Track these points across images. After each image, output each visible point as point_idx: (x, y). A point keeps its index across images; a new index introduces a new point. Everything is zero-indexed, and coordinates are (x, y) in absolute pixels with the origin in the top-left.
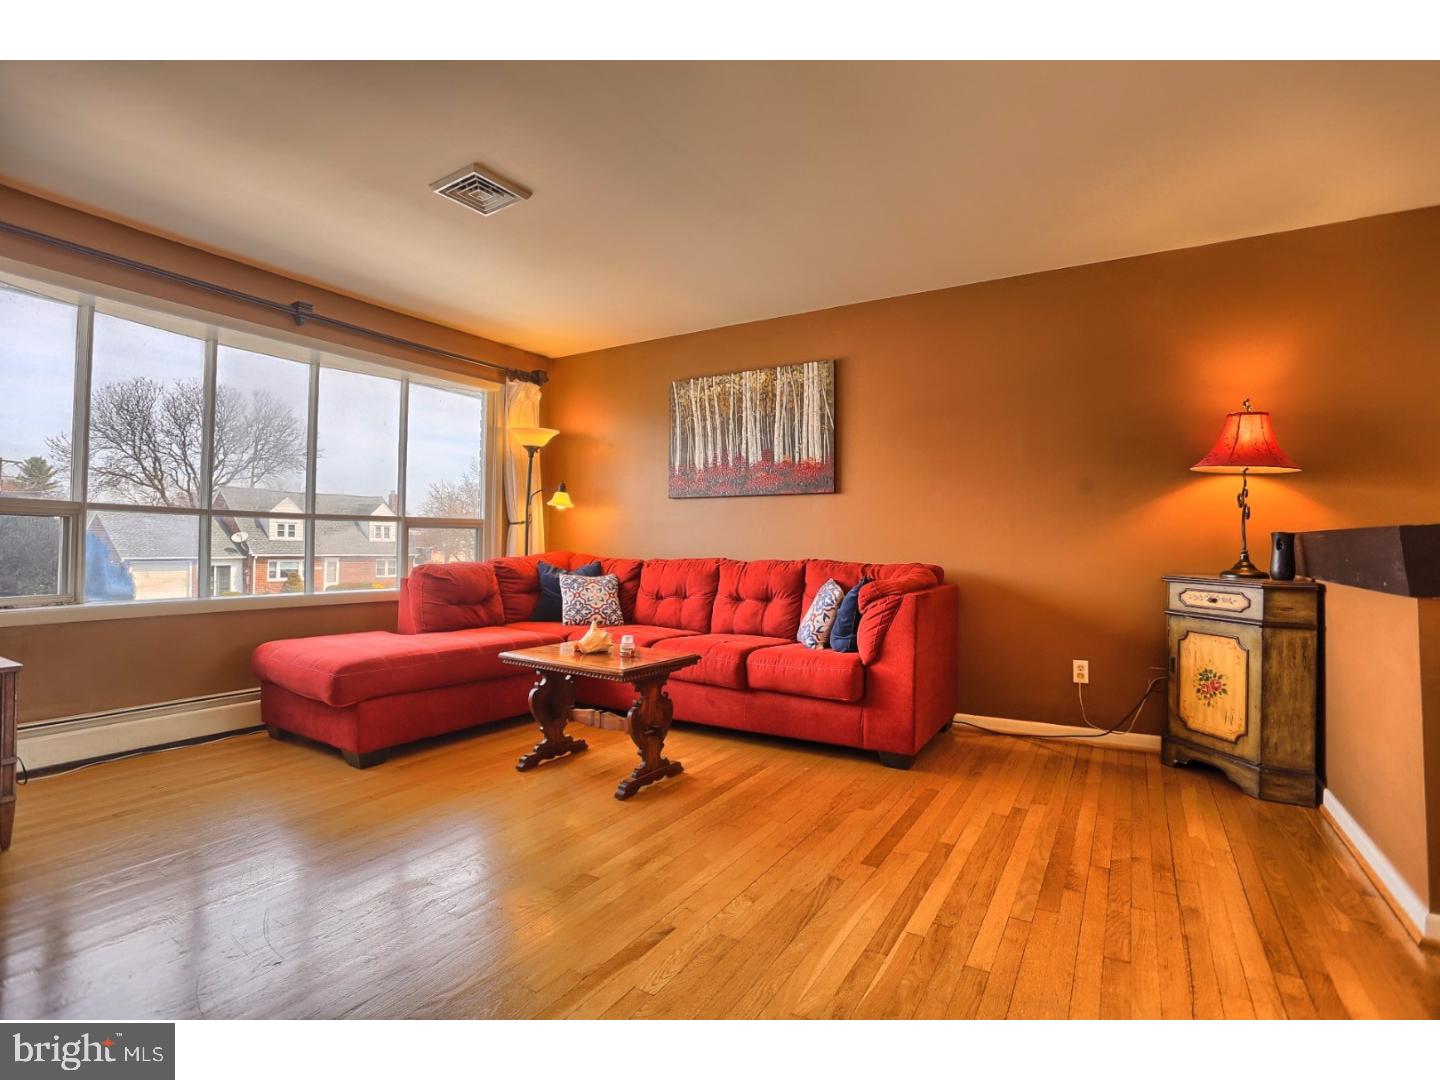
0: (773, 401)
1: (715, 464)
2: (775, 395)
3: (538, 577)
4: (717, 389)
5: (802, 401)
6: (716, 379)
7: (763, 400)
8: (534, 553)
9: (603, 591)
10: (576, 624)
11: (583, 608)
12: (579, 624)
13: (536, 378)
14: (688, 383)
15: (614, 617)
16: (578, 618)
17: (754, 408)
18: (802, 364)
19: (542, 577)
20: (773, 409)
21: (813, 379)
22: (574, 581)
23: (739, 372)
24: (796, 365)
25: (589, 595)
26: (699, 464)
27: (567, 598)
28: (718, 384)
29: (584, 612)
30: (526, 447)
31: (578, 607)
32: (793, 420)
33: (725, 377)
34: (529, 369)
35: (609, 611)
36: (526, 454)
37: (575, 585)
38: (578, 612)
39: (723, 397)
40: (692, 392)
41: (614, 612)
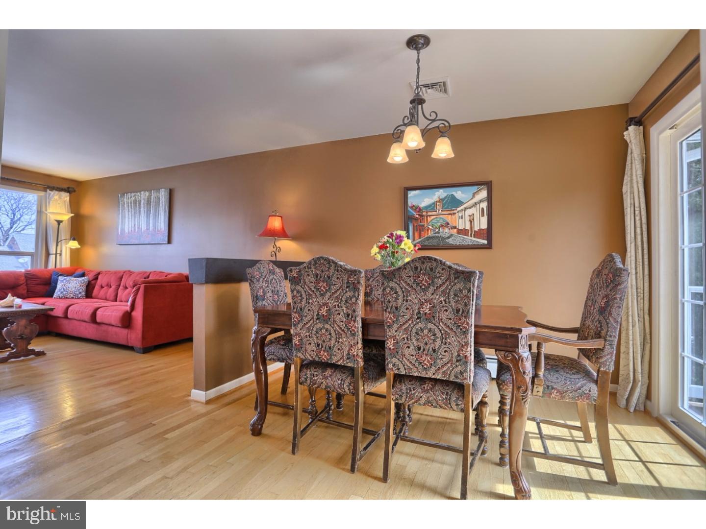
0: (150, 205)
1: (131, 230)
2: (151, 202)
3: (50, 278)
4: (133, 199)
5: (159, 205)
6: (133, 194)
7: (147, 204)
8: (50, 268)
9: (78, 284)
10: (60, 298)
11: (64, 291)
12: (61, 298)
13: (67, 190)
14: (124, 195)
15: (80, 295)
16: (61, 295)
17: (144, 206)
18: (160, 189)
19: (52, 278)
20: (150, 208)
21: (163, 195)
22: (64, 279)
23: (140, 192)
24: (158, 190)
25: (70, 285)
26: (127, 231)
27: (59, 286)
28: (134, 196)
29: (65, 292)
30: (56, 220)
31: (62, 290)
32: (156, 212)
33: (136, 194)
34: (65, 186)
35: (77, 293)
36: (56, 223)
37: (64, 281)
38: (62, 293)
39: (135, 202)
40: (125, 200)
41: (80, 293)
